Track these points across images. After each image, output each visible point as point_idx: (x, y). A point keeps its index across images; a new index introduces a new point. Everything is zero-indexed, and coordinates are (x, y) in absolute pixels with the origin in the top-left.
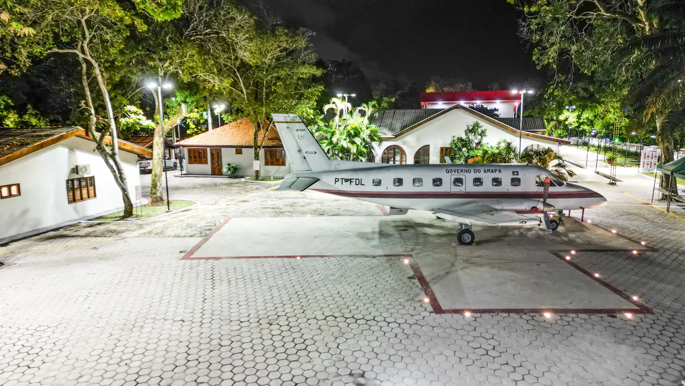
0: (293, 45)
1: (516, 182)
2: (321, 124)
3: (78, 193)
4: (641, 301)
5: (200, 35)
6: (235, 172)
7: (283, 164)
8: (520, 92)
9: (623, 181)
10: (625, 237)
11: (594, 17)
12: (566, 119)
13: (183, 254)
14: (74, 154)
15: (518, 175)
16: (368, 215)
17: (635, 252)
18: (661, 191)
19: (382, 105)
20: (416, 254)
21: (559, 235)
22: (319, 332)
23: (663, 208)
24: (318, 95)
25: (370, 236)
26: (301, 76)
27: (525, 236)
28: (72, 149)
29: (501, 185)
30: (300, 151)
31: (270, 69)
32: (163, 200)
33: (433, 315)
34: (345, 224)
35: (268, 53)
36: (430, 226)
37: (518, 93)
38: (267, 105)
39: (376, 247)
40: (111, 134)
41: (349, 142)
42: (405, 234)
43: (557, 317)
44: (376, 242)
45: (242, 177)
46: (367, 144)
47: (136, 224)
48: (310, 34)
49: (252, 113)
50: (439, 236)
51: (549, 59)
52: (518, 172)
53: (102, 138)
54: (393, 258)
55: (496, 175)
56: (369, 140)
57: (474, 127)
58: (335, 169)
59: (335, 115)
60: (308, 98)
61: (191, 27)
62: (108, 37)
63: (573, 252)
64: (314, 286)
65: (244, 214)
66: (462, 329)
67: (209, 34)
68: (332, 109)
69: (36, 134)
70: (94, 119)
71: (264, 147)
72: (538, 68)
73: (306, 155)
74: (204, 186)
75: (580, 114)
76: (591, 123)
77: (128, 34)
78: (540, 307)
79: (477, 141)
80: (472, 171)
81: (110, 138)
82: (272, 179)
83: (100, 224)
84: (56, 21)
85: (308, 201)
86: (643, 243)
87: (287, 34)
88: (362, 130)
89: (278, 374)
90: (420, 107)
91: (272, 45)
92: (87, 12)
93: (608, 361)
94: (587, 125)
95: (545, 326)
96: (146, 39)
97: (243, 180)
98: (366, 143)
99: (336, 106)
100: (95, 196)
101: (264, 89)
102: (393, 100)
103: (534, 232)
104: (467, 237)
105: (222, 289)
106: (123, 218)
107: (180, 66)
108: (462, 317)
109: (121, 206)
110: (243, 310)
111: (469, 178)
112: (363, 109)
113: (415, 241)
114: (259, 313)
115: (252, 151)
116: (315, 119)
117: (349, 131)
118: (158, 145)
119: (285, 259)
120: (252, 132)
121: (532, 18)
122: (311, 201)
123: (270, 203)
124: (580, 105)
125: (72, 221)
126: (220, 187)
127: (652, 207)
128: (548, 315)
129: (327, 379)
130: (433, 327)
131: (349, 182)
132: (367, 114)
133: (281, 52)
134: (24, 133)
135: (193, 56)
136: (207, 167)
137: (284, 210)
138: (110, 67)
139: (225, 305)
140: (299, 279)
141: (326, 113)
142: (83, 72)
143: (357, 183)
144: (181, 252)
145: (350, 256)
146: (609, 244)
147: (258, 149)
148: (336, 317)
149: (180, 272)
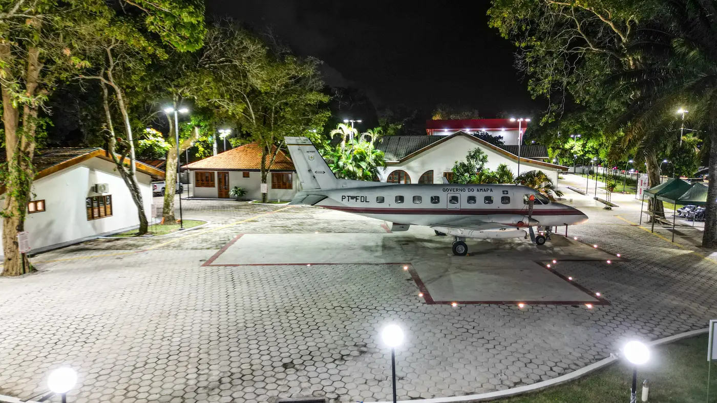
0: (301, 73)
1: (506, 200)
2: (328, 148)
3: (96, 211)
4: (603, 296)
5: (214, 63)
6: (242, 195)
7: (290, 187)
8: (518, 120)
9: (618, 207)
10: (604, 251)
11: (584, 51)
12: (572, 148)
13: (203, 263)
14: (94, 174)
15: (507, 194)
16: (373, 233)
17: (609, 262)
18: (650, 214)
19: (388, 132)
20: (415, 262)
21: (546, 248)
22: (329, 317)
23: (649, 229)
24: (325, 120)
25: (373, 249)
26: (309, 102)
27: (515, 249)
28: (92, 169)
29: (492, 202)
30: (310, 171)
31: (279, 95)
32: (174, 219)
33: (426, 305)
34: (351, 240)
35: (277, 80)
36: (430, 241)
37: (516, 121)
38: (276, 130)
39: (379, 257)
40: (130, 156)
41: (355, 166)
42: (406, 247)
43: (529, 307)
44: (379, 254)
45: (249, 200)
46: (372, 169)
47: (153, 240)
48: (318, 63)
49: (261, 137)
50: (437, 249)
51: (543, 89)
52: (507, 191)
53: (122, 159)
54: (394, 265)
55: (488, 194)
56: (374, 164)
57: (475, 153)
58: (342, 188)
59: (342, 140)
60: (317, 124)
61: (205, 55)
62: (131, 65)
63: (554, 262)
64: (323, 286)
65: (254, 231)
66: (449, 315)
67: (222, 62)
68: (339, 134)
69: (60, 154)
70: (114, 141)
71: (271, 171)
72: (533, 97)
73: (315, 174)
74: (212, 208)
75: (585, 142)
76: (596, 152)
77: (150, 62)
78: (517, 300)
79: (478, 167)
80: (467, 190)
81: (129, 159)
82: (279, 202)
83: (118, 240)
84: (83, 50)
85: (315, 221)
86: (618, 255)
87: (295, 63)
88: (367, 155)
89: (296, 346)
90: (426, 134)
91: (282, 72)
92: (113, 43)
93: (566, 337)
94: (592, 154)
95: (519, 313)
96: (165, 67)
97: (250, 202)
98: (372, 167)
99: (343, 131)
100: (111, 214)
101: (273, 114)
102: (399, 127)
103: (523, 246)
104: (461, 249)
105: (242, 288)
106: (138, 235)
107: (197, 92)
108: (449, 306)
109: (136, 223)
110: (263, 303)
111: (464, 195)
112: (369, 135)
113: (414, 253)
114: (277, 305)
115: (260, 174)
116: (322, 143)
117: (355, 155)
118: (171, 166)
119: (296, 266)
120: (260, 155)
121: (527, 52)
122: (318, 221)
123: (278, 222)
124: (585, 134)
125: (90, 236)
126: (229, 209)
127: (639, 228)
128: (521, 305)
129: (336, 348)
130: (425, 314)
131: (355, 199)
132: (372, 139)
133: (290, 80)
134: (47, 153)
135: (210, 83)
136: (214, 190)
137: (292, 228)
138: (130, 92)
139: (247, 299)
140: (310, 281)
141: (332, 138)
142: (104, 97)
143: (362, 200)
144: (201, 261)
145: (355, 264)
146: (588, 256)
147: (266, 173)
148: (343, 308)
149: (202, 275)
